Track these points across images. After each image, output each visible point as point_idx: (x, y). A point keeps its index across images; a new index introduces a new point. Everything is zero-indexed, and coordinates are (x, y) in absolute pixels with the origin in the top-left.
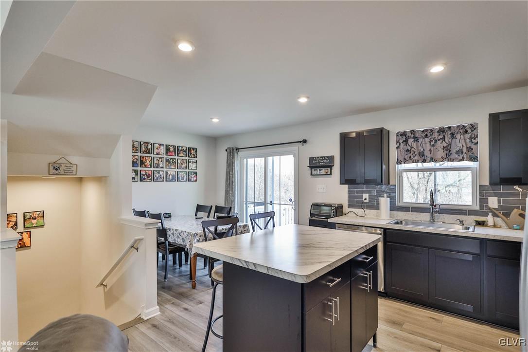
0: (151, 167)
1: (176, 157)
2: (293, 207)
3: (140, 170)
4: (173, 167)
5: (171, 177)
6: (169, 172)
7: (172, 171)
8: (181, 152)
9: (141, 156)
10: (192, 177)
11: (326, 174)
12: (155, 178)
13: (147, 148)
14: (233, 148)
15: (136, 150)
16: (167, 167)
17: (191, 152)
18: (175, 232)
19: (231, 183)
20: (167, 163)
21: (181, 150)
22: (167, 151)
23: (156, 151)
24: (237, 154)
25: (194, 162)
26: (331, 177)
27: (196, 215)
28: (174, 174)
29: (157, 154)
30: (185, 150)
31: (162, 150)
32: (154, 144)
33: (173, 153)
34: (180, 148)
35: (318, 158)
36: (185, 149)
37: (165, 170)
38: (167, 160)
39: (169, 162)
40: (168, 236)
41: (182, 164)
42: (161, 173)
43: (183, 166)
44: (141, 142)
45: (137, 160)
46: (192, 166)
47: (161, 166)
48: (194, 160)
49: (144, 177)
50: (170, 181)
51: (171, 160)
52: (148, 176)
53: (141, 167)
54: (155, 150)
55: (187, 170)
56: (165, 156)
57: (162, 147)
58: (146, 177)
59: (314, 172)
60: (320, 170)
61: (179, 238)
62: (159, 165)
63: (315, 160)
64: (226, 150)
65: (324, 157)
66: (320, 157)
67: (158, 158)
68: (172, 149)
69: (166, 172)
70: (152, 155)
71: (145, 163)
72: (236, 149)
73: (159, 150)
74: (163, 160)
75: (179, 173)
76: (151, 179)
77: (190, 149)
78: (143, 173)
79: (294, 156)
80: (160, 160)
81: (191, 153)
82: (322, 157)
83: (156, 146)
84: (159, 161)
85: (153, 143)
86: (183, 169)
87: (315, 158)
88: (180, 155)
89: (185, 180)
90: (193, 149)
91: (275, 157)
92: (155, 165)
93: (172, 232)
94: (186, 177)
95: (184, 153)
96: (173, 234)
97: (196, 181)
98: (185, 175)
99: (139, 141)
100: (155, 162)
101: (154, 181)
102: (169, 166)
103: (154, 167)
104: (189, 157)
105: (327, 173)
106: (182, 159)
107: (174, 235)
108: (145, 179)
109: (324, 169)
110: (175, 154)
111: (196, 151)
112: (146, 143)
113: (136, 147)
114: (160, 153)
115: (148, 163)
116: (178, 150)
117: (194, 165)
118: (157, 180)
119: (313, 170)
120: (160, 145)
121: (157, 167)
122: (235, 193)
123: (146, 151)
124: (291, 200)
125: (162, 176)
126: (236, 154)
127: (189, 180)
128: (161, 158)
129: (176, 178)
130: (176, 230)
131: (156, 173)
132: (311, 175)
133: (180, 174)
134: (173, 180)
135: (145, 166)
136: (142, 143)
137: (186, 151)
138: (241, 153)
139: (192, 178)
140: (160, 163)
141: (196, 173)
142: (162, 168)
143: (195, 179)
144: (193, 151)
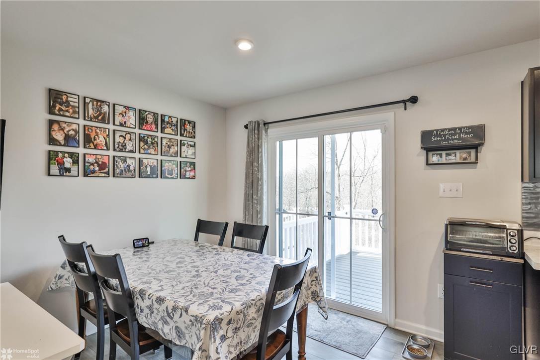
0: (108, 149)
1: (159, 134)
2: (381, 222)
3: (85, 155)
4: (152, 151)
5: (149, 169)
6: (145, 161)
7: (151, 159)
8: (168, 126)
9: (85, 126)
10: (186, 170)
11: (464, 163)
12: (118, 171)
13: (99, 110)
14: (258, 122)
15: (74, 112)
16: (142, 151)
17: (185, 127)
18: (156, 305)
19: (255, 181)
20: (142, 144)
21: (168, 123)
22: (142, 121)
23: (119, 119)
24: (266, 132)
25: (191, 146)
26: (476, 168)
27: (196, 239)
28: (155, 164)
29: (121, 125)
30: (174, 122)
31: (132, 119)
32: (114, 105)
33: (154, 126)
34: (166, 119)
35: (443, 130)
36: (174, 120)
37: (137, 155)
38: (141, 139)
39: (146, 143)
40: (138, 311)
41: (169, 147)
42: (129, 162)
43: (172, 150)
44: (85, 98)
45: (77, 132)
46: (188, 152)
47: (129, 147)
48: (190, 141)
49: (92, 168)
50: (148, 177)
51: (150, 139)
52: (102, 166)
53: (85, 147)
54: (116, 117)
55: (179, 159)
56: (137, 131)
57: (131, 113)
58: (97, 169)
59: (434, 159)
60: (447, 155)
61: (166, 323)
62: (124, 146)
63: (437, 136)
64: (246, 127)
65: (460, 129)
66: (450, 130)
67: (124, 134)
68: (150, 118)
69: (140, 160)
70: (111, 127)
71: (95, 140)
72: (265, 124)
73: (126, 118)
74: (133, 137)
75: (163, 162)
76: (108, 173)
77: (183, 122)
78: (91, 159)
79: (384, 131)
80: (128, 136)
81: (185, 130)
82: (454, 129)
83: (119, 109)
84: (125, 138)
85: (112, 102)
86: (171, 156)
87: (437, 131)
88: (167, 130)
89: (174, 175)
90: (189, 122)
91: (337, 136)
92: (117, 146)
93: (147, 302)
94: (176, 171)
95: (173, 128)
96: (150, 308)
97: (194, 177)
98: (174, 166)
99: (82, 95)
100: (118, 139)
101: (114, 176)
102: (145, 149)
103: (115, 150)
104: (182, 135)
105: (465, 159)
106: (170, 139)
107: (152, 313)
108: (94, 172)
109: (458, 152)
110: (157, 128)
111: (194, 127)
112: (98, 101)
113: (73, 107)
114: (128, 124)
115: (101, 140)
116: (162, 122)
117: (191, 151)
118: (121, 175)
119: (430, 154)
120: (127, 108)
121: (121, 150)
122: (262, 198)
123: (96, 118)
124: (375, 211)
125: (132, 168)
126: (264, 132)
127: (183, 176)
128: (129, 133)
129: (159, 172)
130: (160, 300)
131: (119, 160)
132: (428, 164)
133: (166, 166)
134: (153, 175)
135: (96, 147)
136: (88, 100)
137: (176, 125)
138: (273, 131)
139: (188, 174)
140: (127, 142)
141: (193, 164)
142: (131, 151)
143: (192, 174)
144: (188, 127)
